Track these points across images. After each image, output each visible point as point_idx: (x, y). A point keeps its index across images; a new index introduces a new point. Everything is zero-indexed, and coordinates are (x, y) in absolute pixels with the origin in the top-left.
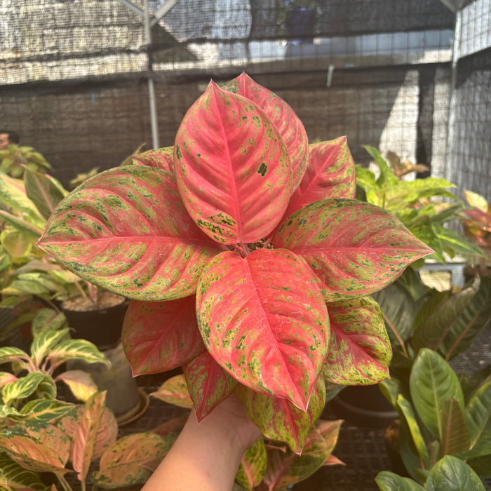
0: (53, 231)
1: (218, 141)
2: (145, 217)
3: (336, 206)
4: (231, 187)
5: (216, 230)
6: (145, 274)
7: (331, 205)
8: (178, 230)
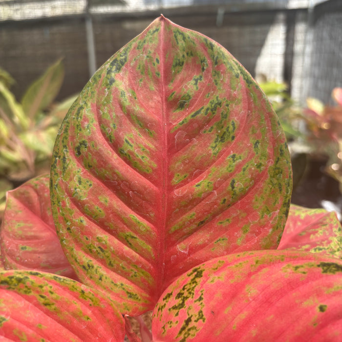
0: (180, 37)
5: (180, 301)
6: (95, 161)
8: (176, 232)
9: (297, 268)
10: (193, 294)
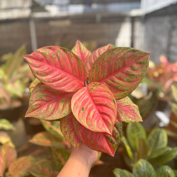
9: (110, 97)
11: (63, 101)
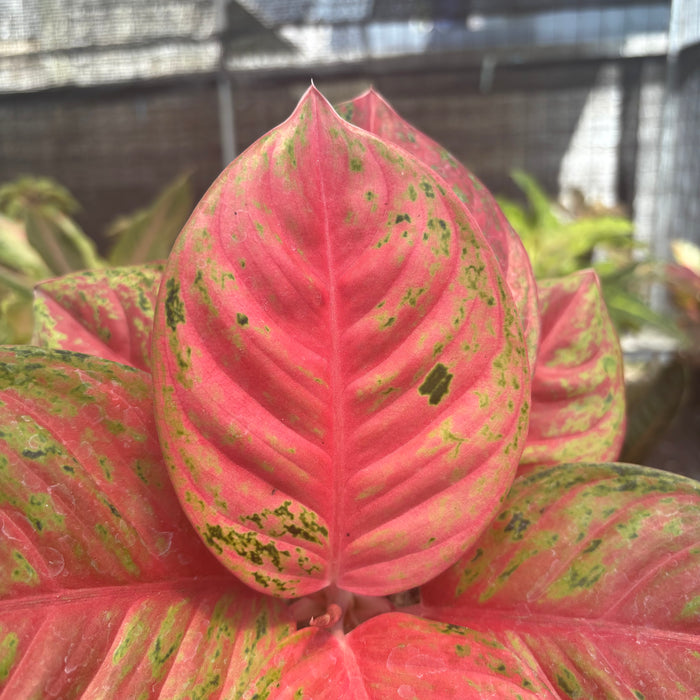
1: (311, 278)
2: (25, 526)
3: (618, 485)
4: (328, 424)
5: (264, 555)
7: (603, 482)
10: (249, 534)
11: (575, 575)
